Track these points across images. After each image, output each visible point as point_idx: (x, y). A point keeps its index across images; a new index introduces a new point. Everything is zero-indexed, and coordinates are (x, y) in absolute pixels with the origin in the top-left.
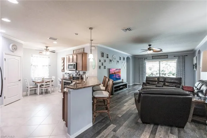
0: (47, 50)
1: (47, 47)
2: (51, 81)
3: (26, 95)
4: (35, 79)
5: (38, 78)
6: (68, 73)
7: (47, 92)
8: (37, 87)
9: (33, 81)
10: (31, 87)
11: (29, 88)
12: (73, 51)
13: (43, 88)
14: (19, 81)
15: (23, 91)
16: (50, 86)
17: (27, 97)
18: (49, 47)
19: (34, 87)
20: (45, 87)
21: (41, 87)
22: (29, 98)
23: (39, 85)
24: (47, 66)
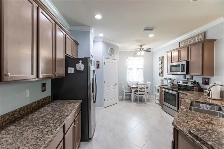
0: (141, 49)
1: (141, 46)
2: (146, 87)
3: (122, 100)
4: (130, 83)
5: (133, 82)
6: (170, 79)
7: (141, 101)
8: (132, 93)
9: (128, 86)
10: (126, 92)
11: (124, 92)
12: (179, 43)
13: (137, 94)
14: (116, 84)
15: (119, 95)
16: (145, 94)
17: (122, 101)
18: (144, 45)
19: (129, 92)
20: (139, 94)
21: (136, 93)
22: (124, 103)
23: (133, 90)
24: (141, 69)
